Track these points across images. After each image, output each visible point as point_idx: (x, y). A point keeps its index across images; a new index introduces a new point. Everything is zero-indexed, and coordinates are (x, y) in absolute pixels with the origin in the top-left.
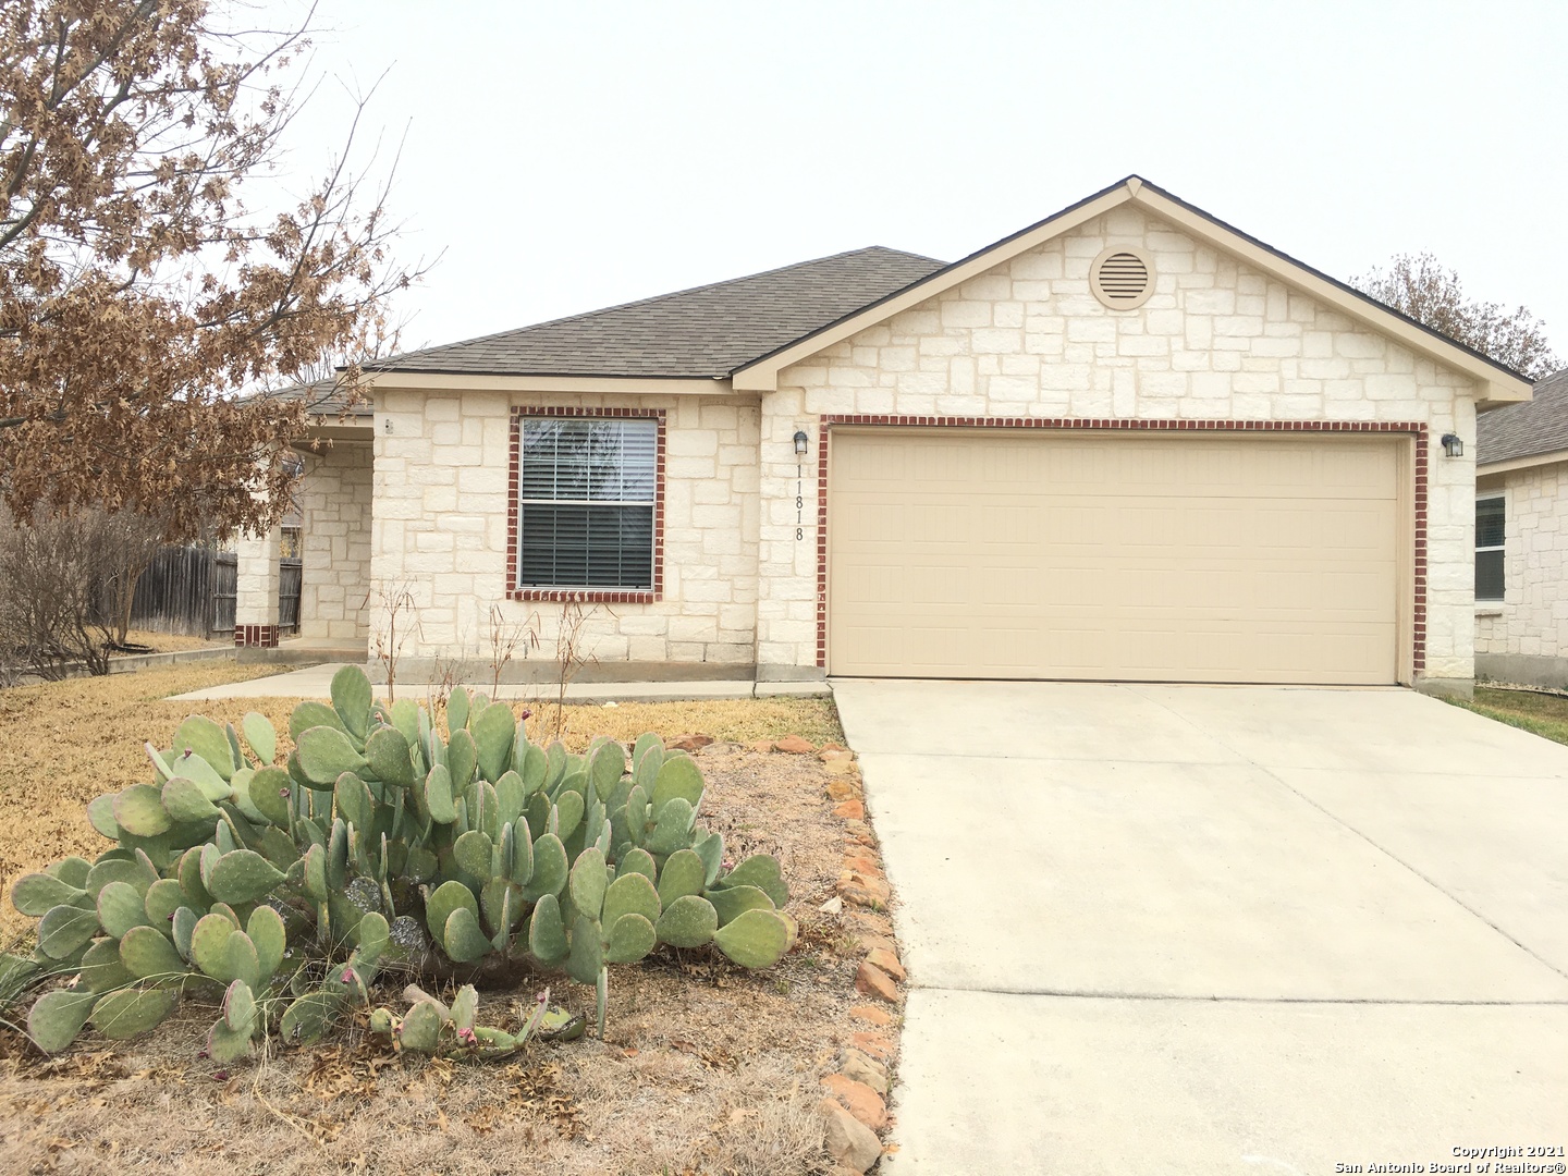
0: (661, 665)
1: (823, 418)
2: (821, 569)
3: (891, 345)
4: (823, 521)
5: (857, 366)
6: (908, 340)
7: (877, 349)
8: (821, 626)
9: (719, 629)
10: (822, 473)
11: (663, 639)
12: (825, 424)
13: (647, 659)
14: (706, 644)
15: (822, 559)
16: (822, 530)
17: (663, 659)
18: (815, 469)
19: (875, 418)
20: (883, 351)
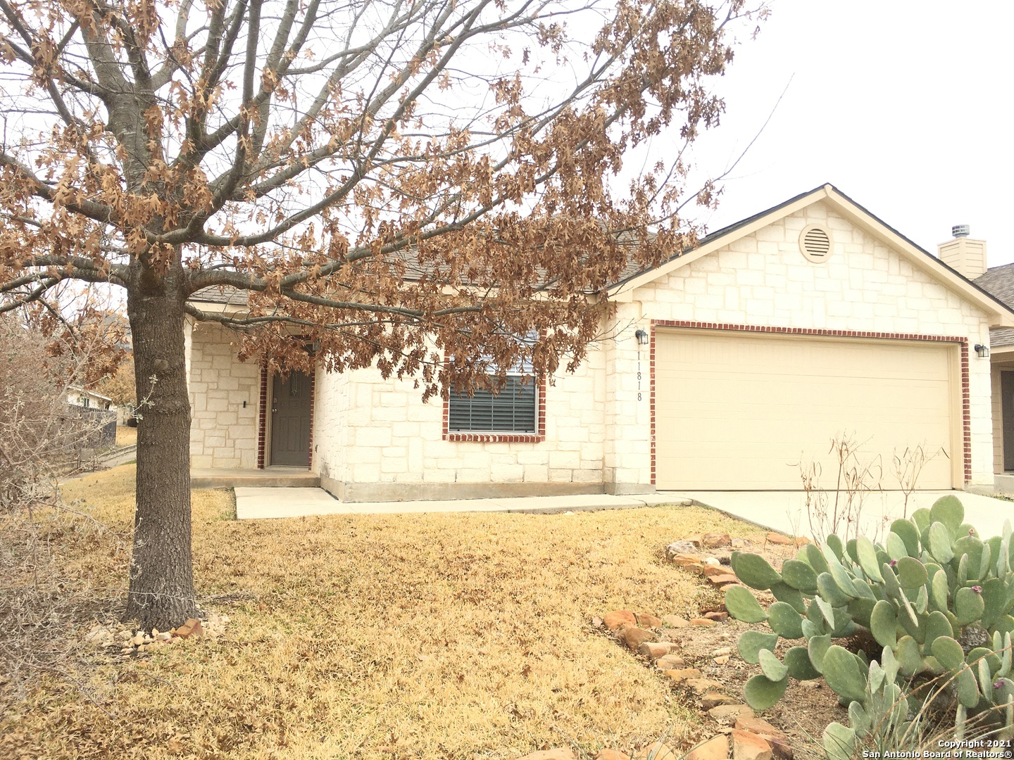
0: (545, 485)
1: (653, 321)
2: (653, 420)
3: (691, 276)
4: (653, 389)
5: (672, 289)
6: (701, 274)
7: (682, 279)
8: (653, 457)
9: (581, 460)
10: (652, 357)
11: (545, 468)
12: (654, 325)
13: (536, 481)
14: (573, 470)
15: (653, 413)
16: (653, 395)
17: (546, 481)
18: (648, 354)
19: (683, 322)
20: (687, 280)
